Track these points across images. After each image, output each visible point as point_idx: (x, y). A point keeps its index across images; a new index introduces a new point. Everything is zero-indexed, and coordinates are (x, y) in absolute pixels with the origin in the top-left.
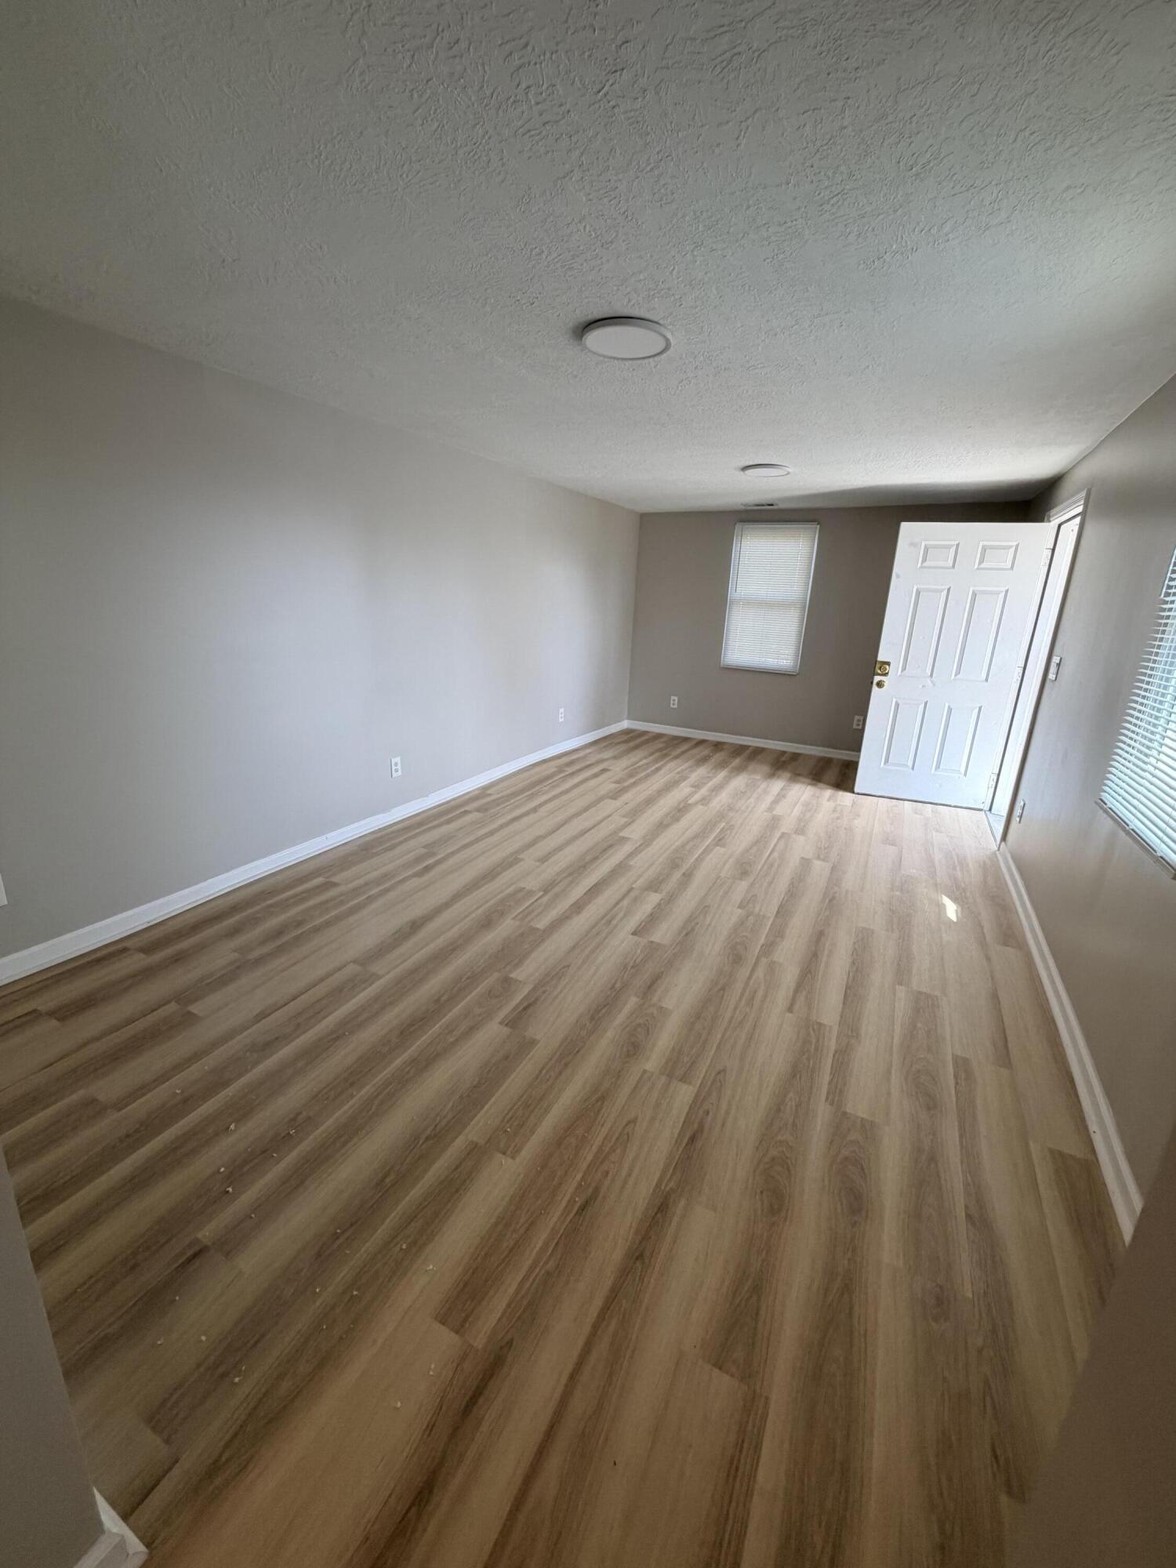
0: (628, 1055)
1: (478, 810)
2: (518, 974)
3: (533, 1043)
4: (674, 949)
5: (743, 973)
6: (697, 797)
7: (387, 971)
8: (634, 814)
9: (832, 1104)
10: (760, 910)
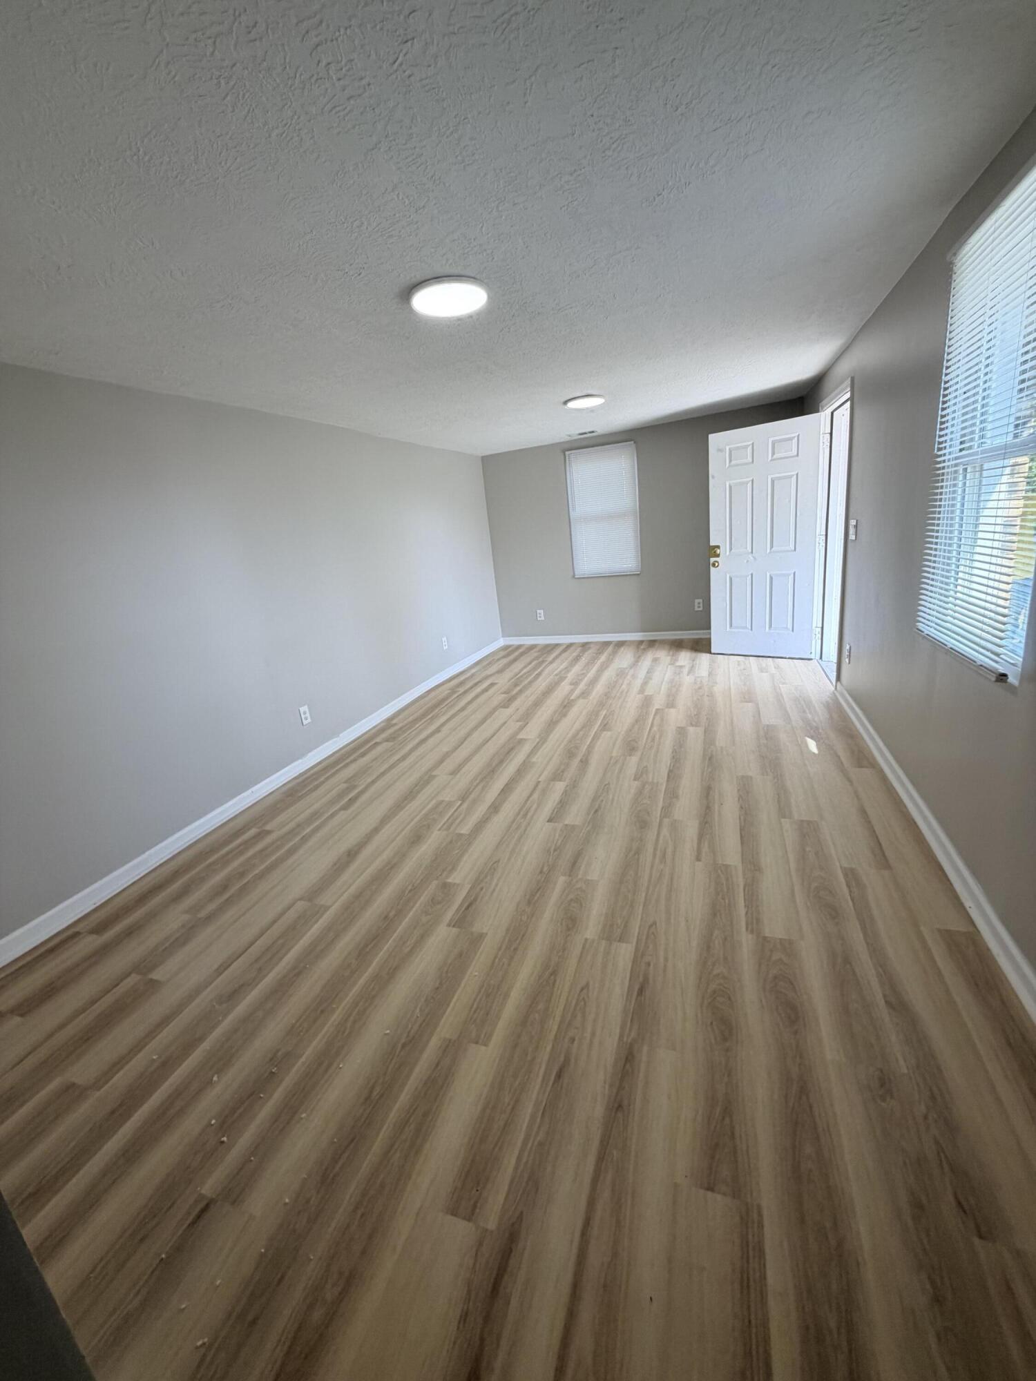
0: (568, 929)
1: (387, 740)
2: (455, 878)
3: (481, 936)
4: (587, 827)
5: (651, 835)
6: (577, 692)
7: (334, 900)
8: (526, 718)
9: (752, 932)
10: (653, 779)
